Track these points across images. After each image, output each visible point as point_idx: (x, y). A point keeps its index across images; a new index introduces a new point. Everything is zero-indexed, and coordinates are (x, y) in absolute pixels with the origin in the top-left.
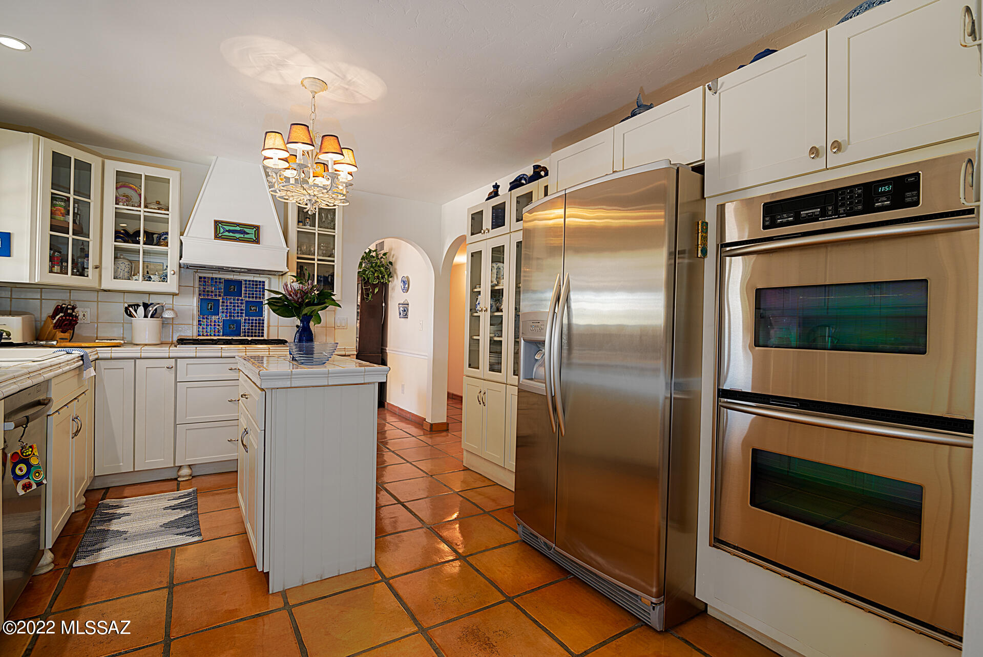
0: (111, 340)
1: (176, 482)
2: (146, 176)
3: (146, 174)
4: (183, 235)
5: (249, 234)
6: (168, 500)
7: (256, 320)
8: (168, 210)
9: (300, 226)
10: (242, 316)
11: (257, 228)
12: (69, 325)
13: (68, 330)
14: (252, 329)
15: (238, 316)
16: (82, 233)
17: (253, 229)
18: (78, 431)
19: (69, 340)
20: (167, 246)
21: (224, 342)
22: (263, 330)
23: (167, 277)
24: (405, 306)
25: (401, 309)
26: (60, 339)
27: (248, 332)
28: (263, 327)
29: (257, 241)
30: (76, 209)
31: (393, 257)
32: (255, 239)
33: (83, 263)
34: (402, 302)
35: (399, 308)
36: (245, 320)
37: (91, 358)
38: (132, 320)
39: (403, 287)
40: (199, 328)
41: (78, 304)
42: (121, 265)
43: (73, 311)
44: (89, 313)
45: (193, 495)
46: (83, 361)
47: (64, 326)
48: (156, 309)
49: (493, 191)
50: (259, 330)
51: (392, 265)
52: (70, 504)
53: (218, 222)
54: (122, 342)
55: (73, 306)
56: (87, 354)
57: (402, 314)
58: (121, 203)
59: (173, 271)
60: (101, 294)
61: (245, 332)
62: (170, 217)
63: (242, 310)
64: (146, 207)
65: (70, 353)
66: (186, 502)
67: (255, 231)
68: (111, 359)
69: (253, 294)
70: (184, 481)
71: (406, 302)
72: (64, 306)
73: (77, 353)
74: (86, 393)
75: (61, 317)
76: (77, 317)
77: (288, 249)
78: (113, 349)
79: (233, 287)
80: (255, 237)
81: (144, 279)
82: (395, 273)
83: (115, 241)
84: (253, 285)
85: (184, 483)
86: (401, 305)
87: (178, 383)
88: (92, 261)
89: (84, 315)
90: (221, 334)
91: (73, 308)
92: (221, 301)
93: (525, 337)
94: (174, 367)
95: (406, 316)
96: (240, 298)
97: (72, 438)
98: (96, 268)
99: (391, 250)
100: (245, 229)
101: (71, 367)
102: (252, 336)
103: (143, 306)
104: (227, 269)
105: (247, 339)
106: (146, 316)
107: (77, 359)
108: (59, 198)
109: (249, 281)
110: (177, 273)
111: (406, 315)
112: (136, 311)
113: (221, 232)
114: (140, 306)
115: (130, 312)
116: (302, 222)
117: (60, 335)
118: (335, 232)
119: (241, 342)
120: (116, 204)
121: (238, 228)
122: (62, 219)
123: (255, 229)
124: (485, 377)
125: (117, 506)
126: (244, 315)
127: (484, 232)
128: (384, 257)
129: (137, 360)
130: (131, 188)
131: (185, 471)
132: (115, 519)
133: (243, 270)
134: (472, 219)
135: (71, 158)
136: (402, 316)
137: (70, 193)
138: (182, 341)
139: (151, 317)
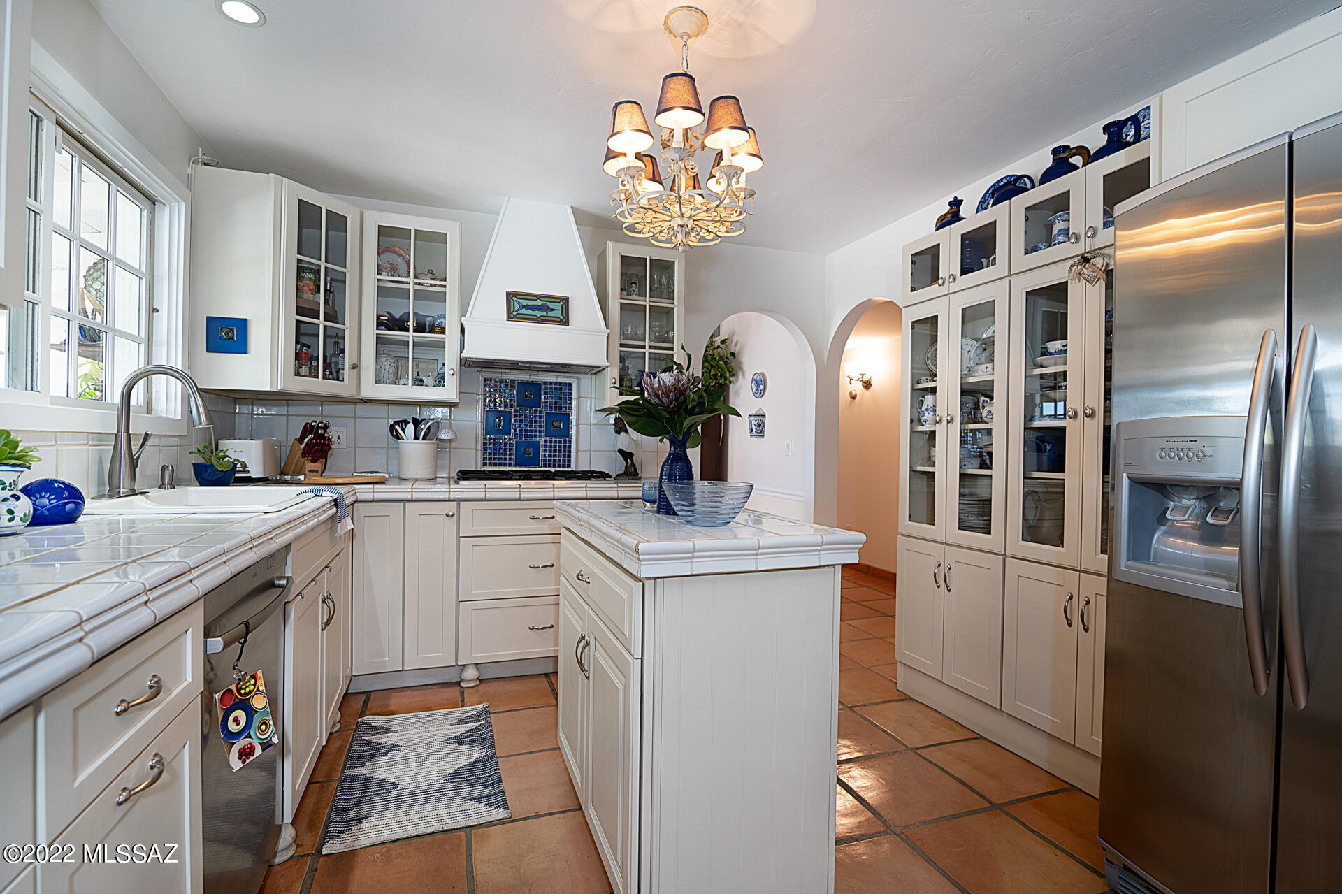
0: (372, 472)
1: (457, 689)
2: (416, 230)
3: (417, 229)
4: (465, 316)
5: (553, 310)
6: (452, 724)
7: (560, 442)
8: (445, 281)
9: (624, 297)
10: (541, 436)
11: (565, 301)
12: (321, 451)
13: (320, 458)
14: (555, 456)
15: (536, 436)
16: (336, 318)
17: (559, 303)
18: (330, 619)
19: (320, 473)
20: (444, 333)
21: (520, 476)
22: (569, 456)
23: (444, 379)
24: (760, 418)
25: (753, 422)
26: (310, 471)
27: (550, 460)
28: (570, 451)
29: (565, 321)
30: (328, 284)
31: (736, 345)
32: (562, 317)
33: (337, 364)
34: (754, 413)
35: (750, 422)
36: (546, 441)
37: (348, 502)
38: (398, 443)
39: (754, 389)
40: (484, 454)
41: (331, 422)
42: (385, 363)
43: (325, 432)
44: (345, 433)
45: (484, 716)
46: (337, 508)
47: (314, 453)
48: (429, 428)
49: (948, 213)
50: (564, 456)
51: (734, 357)
52: (319, 735)
53: (512, 294)
54: (387, 475)
55: (325, 424)
56: (341, 495)
57: (754, 430)
58: (384, 273)
59: (452, 369)
60: (359, 407)
61: (545, 460)
62: (447, 290)
63: (541, 427)
64: (416, 277)
65: (319, 496)
66: (476, 729)
67: (562, 306)
68: (373, 501)
69: (556, 403)
70: (468, 688)
71: (761, 413)
72: (313, 424)
73: (328, 495)
74: (341, 554)
75: (311, 440)
76: (330, 440)
77: (609, 331)
78: (376, 486)
79: (529, 394)
80: (562, 315)
81: (414, 384)
82: (741, 369)
83: (377, 329)
84: (556, 389)
85: (470, 690)
86: (752, 417)
87: (461, 539)
88: (348, 359)
89: (339, 437)
90: (514, 463)
91: (326, 427)
92: (513, 413)
93: (1130, 471)
94: (456, 515)
95: (761, 434)
96: (539, 409)
97: (323, 630)
98: (354, 368)
99: (732, 334)
100: (548, 303)
101: (320, 519)
102: (555, 466)
103: (413, 423)
104: (523, 365)
105: (549, 471)
106: (416, 438)
107: (329, 505)
108: (308, 268)
109: (551, 383)
110: (457, 373)
111: (761, 431)
112: (403, 430)
113: (516, 309)
114: (409, 423)
115: (397, 431)
116: (625, 290)
117: (310, 466)
118: (674, 304)
119: (543, 475)
120: (378, 274)
121: (539, 303)
122: (311, 299)
123: (562, 303)
124: (949, 540)
125: (382, 728)
126: (544, 434)
127: (944, 283)
128: (721, 346)
129: (407, 503)
130: (395, 253)
131: (471, 673)
132: (380, 754)
133: (545, 366)
134: (913, 263)
135: (321, 208)
136: (754, 433)
137: (320, 260)
138: (465, 475)
139: (424, 439)
